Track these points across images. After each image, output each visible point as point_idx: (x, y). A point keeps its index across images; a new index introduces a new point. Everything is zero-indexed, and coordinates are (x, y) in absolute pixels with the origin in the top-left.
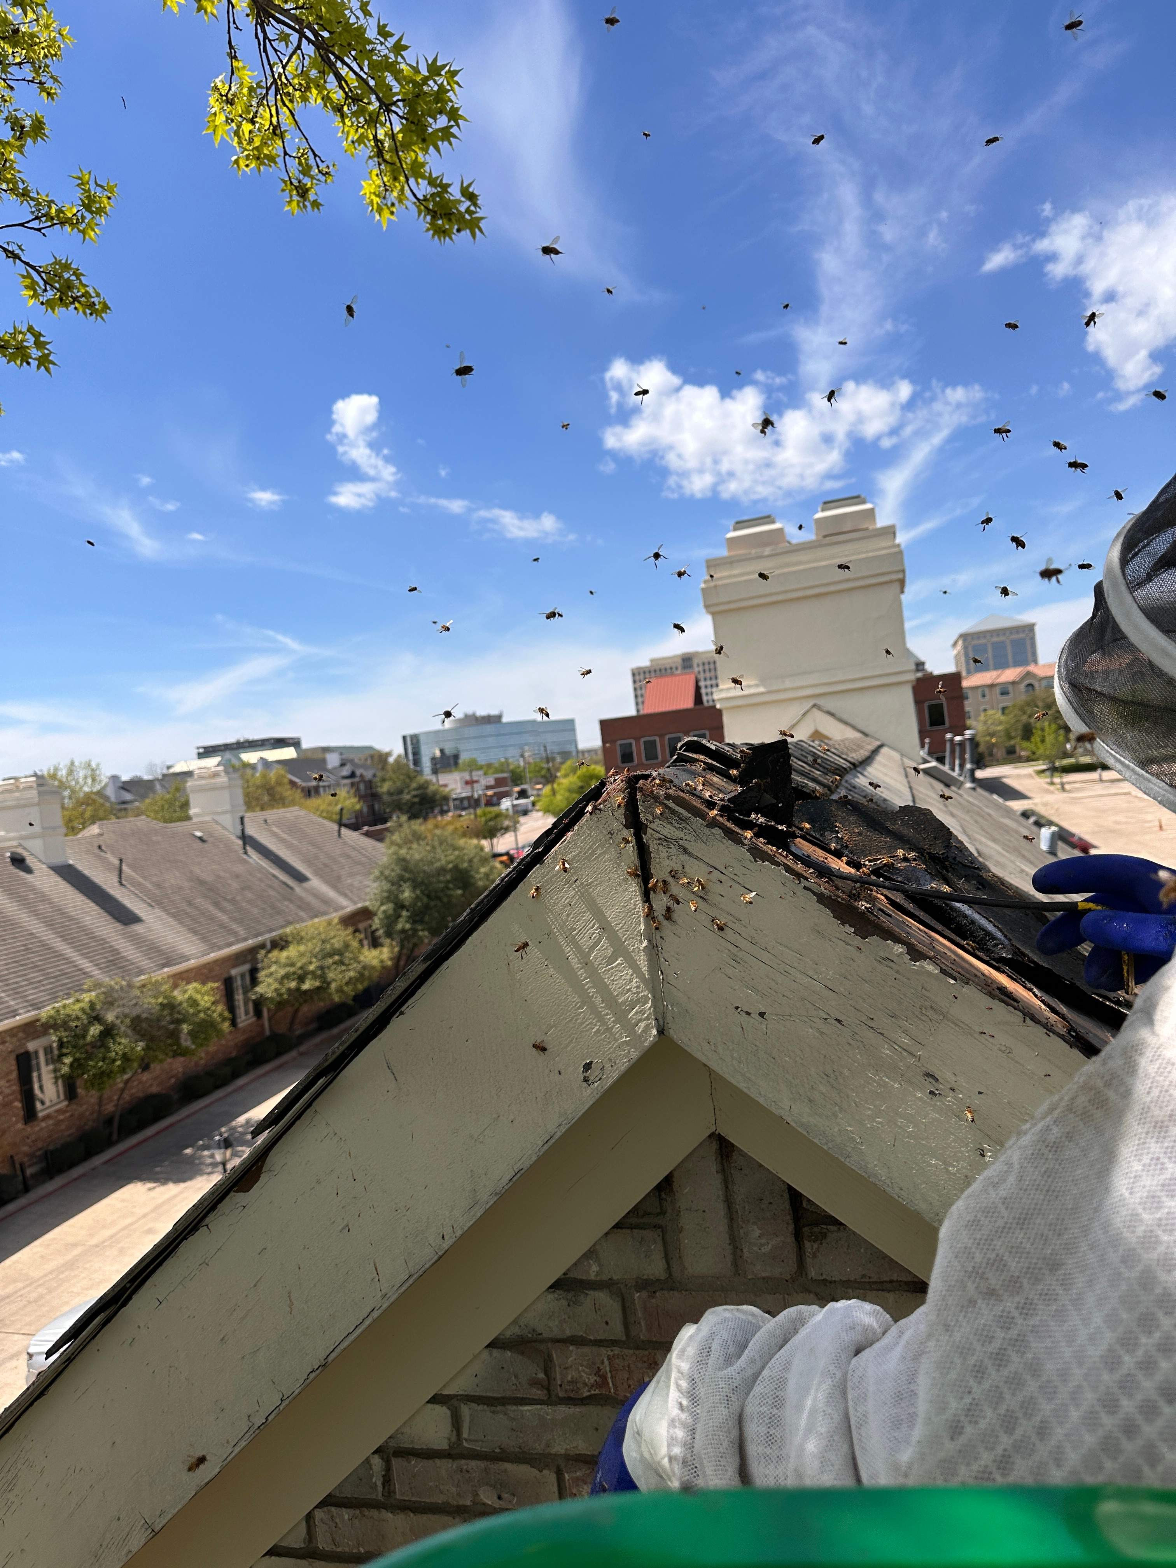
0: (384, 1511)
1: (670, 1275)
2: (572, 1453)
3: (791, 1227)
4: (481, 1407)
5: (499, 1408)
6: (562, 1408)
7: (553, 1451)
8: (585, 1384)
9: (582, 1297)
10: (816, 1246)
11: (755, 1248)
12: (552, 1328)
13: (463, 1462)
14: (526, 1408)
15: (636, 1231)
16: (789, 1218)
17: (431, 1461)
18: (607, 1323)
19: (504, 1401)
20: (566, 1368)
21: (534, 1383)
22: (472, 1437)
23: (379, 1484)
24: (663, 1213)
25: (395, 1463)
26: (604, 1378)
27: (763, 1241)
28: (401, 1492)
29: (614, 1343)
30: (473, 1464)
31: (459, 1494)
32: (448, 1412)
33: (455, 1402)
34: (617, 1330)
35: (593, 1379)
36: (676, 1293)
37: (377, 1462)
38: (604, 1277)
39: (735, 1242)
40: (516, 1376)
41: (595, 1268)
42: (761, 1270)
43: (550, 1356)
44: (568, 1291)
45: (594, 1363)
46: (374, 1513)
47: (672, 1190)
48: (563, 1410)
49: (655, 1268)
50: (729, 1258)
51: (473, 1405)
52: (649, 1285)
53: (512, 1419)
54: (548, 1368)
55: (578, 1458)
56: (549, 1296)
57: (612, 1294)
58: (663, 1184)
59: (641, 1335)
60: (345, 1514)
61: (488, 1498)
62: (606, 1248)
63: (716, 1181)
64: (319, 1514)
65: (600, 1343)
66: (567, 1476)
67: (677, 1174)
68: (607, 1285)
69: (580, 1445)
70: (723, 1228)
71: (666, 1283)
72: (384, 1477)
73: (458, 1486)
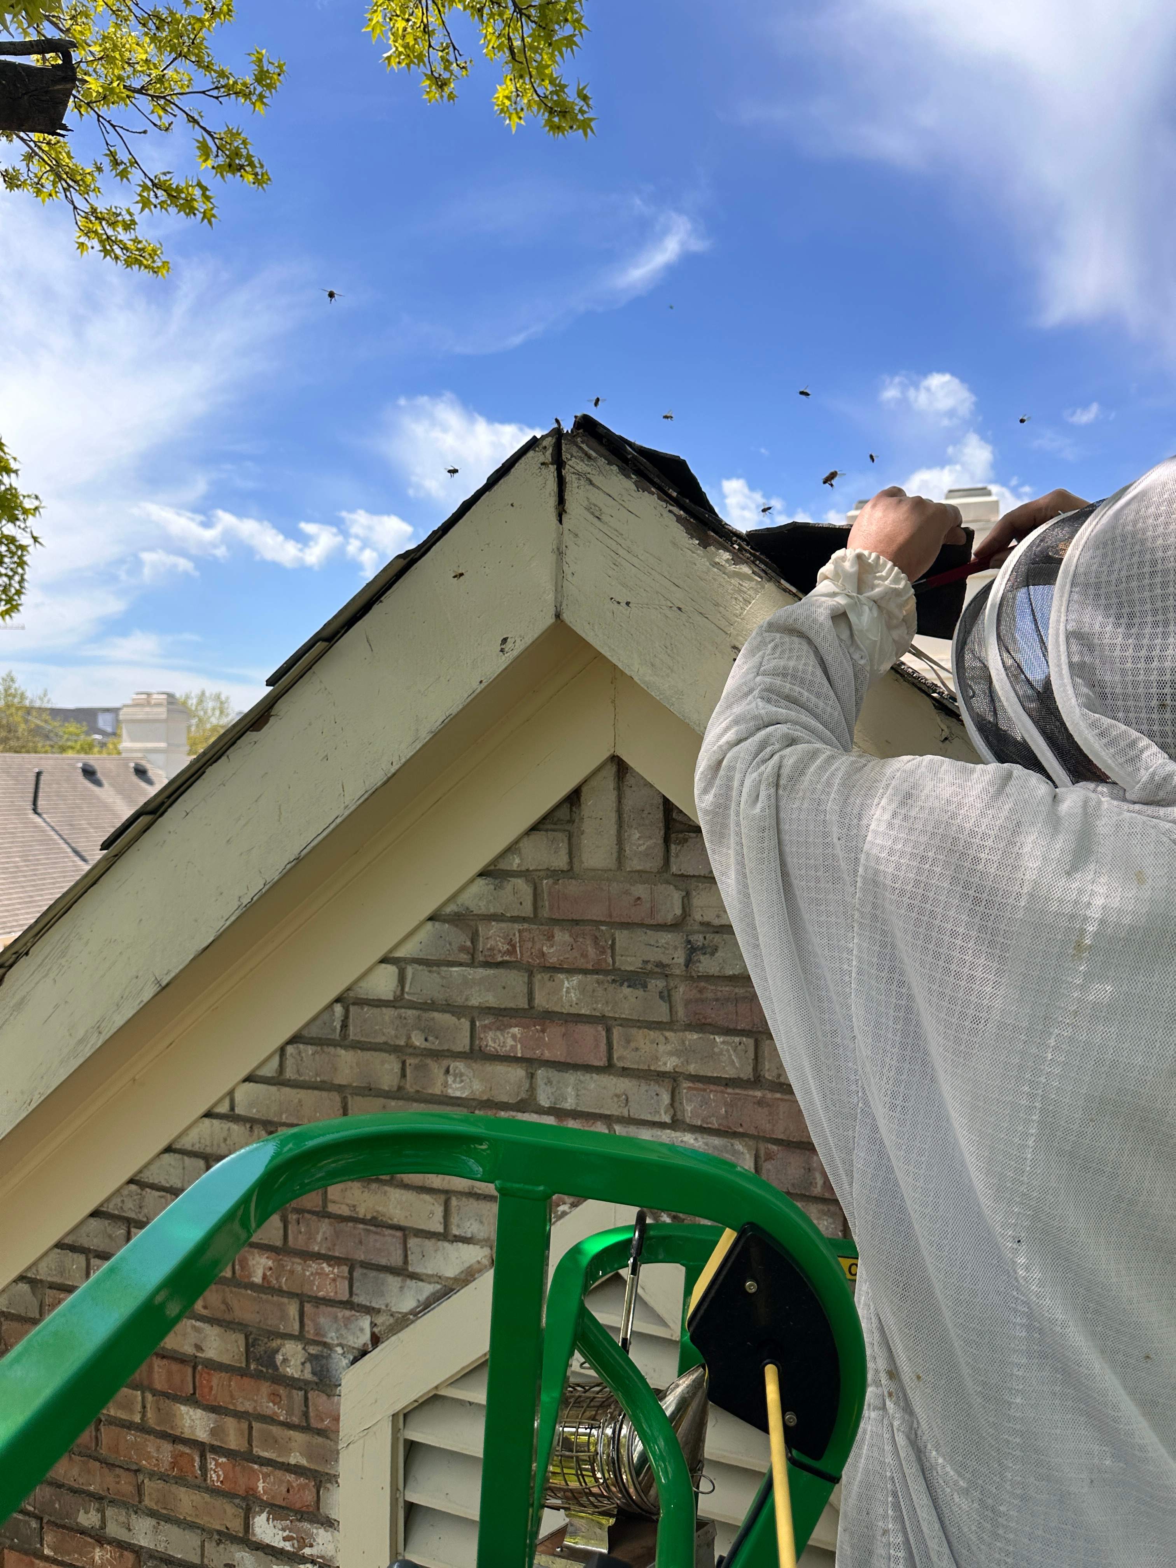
0: (339, 1049)
1: (571, 869)
2: (484, 1006)
3: (662, 832)
4: (421, 967)
5: (435, 968)
6: (481, 970)
7: (470, 1004)
8: (500, 951)
9: (506, 883)
10: (679, 848)
11: (635, 847)
12: (481, 907)
13: (403, 1010)
14: (454, 969)
15: (550, 833)
16: (661, 825)
17: (379, 1009)
18: (521, 903)
19: (439, 963)
20: (487, 938)
21: (462, 949)
22: (412, 991)
23: (338, 1027)
24: (571, 821)
25: (352, 1009)
26: (514, 946)
27: (641, 842)
28: (353, 1033)
29: (524, 920)
30: (410, 1013)
31: (396, 1037)
32: (397, 970)
33: (403, 965)
34: (527, 909)
35: (506, 947)
36: (573, 881)
37: (338, 1009)
38: (523, 868)
39: (620, 842)
40: (450, 944)
41: (517, 861)
42: (635, 864)
43: (477, 931)
44: (496, 878)
45: (508, 935)
46: (331, 1050)
47: (580, 805)
48: (481, 972)
49: (560, 861)
50: (615, 855)
51: (416, 966)
52: (555, 874)
53: (443, 978)
54: (474, 939)
55: (488, 1010)
56: (481, 882)
57: (527, 881)
58: (574, 798)
59: (545, 913)
60: (310, 1049)
61: (418, 1040)
62: (527, 846)
63: (612, 796)
64: (290, 1049)
65: (514, 919)
66: (478, 1024)
67: (584, 789)
68: (525, 874)
69: (491, 999)
70: (613, 831)
71: (569, 873)
72: (343, 1021)
73: (397, 1029)
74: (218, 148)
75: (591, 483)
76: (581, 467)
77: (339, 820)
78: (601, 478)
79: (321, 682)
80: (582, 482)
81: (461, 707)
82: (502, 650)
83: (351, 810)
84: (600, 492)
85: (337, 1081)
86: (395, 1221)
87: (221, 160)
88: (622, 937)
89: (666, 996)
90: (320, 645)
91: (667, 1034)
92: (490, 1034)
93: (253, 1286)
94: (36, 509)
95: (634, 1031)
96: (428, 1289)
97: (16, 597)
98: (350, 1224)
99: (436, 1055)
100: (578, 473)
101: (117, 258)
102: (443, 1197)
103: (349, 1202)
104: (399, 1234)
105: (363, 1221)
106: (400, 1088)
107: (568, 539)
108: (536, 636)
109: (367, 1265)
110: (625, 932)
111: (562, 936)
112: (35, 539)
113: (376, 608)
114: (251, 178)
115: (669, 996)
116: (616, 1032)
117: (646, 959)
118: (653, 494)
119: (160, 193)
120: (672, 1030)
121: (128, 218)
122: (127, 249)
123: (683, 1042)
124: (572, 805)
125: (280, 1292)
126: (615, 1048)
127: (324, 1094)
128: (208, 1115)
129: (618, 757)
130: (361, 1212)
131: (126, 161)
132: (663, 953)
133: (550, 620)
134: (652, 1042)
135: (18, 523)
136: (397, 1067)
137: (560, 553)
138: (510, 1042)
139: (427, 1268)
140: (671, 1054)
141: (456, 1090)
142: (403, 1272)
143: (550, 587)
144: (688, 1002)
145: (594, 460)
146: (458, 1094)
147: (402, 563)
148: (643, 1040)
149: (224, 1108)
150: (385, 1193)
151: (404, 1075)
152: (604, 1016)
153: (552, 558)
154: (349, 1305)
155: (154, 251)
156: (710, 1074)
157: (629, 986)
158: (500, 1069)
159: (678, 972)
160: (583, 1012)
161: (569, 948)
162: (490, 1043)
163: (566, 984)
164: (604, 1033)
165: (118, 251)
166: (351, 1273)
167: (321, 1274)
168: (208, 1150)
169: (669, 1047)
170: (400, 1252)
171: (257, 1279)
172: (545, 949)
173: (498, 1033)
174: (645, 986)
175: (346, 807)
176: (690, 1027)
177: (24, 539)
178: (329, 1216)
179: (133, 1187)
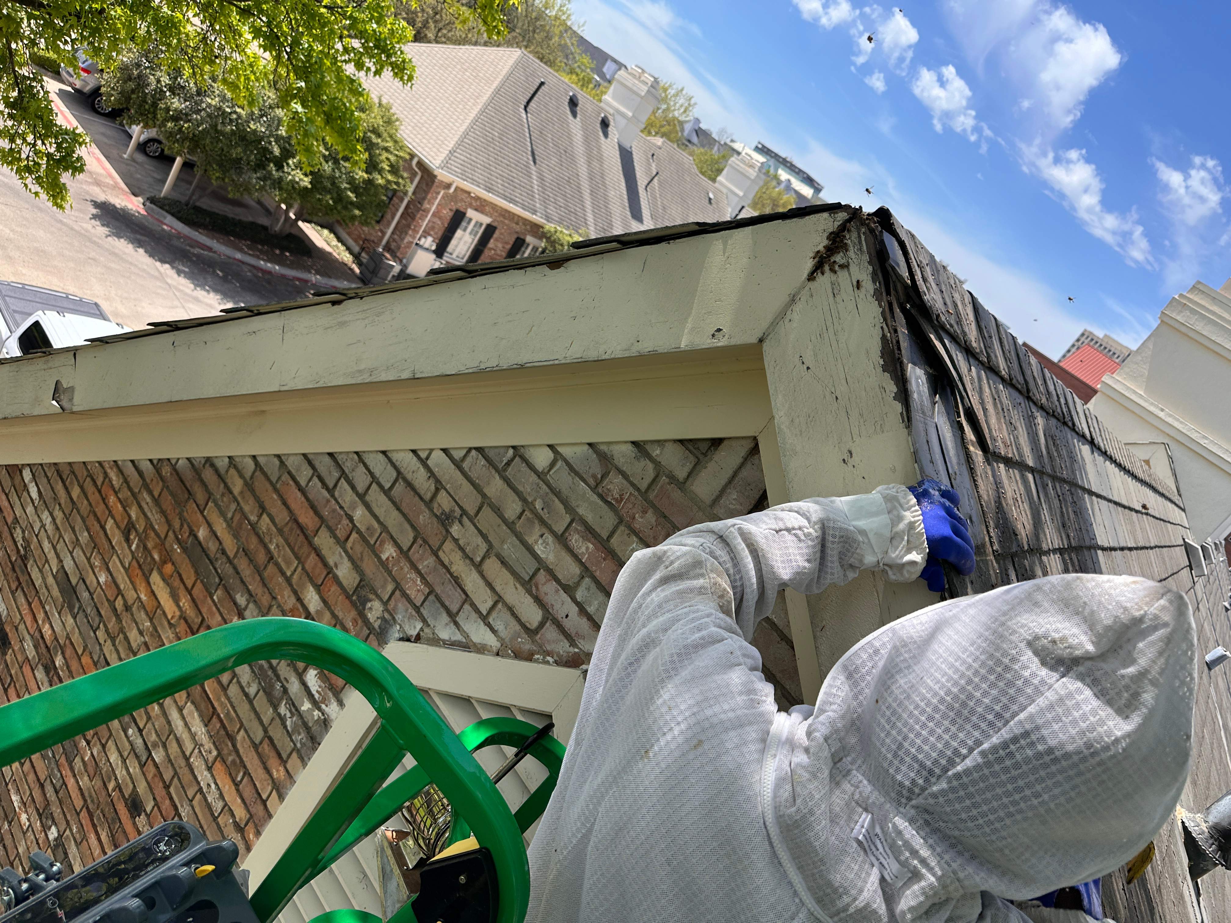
0: (497, 474)
1: (684, 484)
2: (584, 518)
4: (566, 467)
5: (573, 474)
7: (578, 510)
8: (613, 495)
9: (643, 460)
11: (727, 502)
12: (620, 461)
13: (542, 482)
14: (582, 484)
15: (687, 452)
17: (530, 471)
18: (642, 479)
19: (577, 473)
20: (611, 482)
21: (594, 476)
22: (553, 476)
23: (504, 462)
24: (705, 455)
25: (517, 458)
26: (622, 499)
27: (733, 502)
28: (510, 472)
29: (638, 490)
30: (544, 487)
31: (529, 494)
32: (553, 458)
33: (558, 457)
34: (643, 486)
35: (617, 496)
36: (680, 492)
37: (511, 452)
38: (658, 460)
39: (723, 491)
40: (589, 468)
41: (658, 452)
42: (721, 512)
43: (609, 473)
44: (640, 452)
45: (623, 490)
46: (493, 471)
47: (715, 451)
48: (595, 498)
49: (681, 474)
50: (713, 497)
51: (564, 464)
52: (672, 478)
53: (574, 483)
54: (604, 476)
55: (584, 523)
56: (630, 447)
57: (655, 468)
58: (716, 443)
59: (652, 496)
60: (483, 462)
61: (538, 505)
62: (670, 447)
63: (739, 460)
64: (474, 452)
65: (633, 485)
66: (574, 524)
67: (725, 442)
68: (657, 464)
69: (590, 518)
70: (723, 482)
71: (681, 484)
72: (509, 461)
73: (532, 490)
75: (848, 266)
77: (556, 362)
79: (601, 268)
82: (713, 335)
83: (566, 361)
84: (849, 278)
85: (486, 491)
86: (466, 588)
90: (614, 245)
92: (576, 536)
93: (379, 559)
96: (458, 637)
98: (444, 570)
99: (543, 522)
102: (496, 598)
103: (451, 558)
104: (464, 596)
105: (451, 574)
106: (513, 522)
107: (805, 293)
108: (739, 343)
109: (438, 597)
111: (650, 516)
113: (663, 245)
124: (713, 445)
125: (390, 573)
127: (475, 492)
128: (414, 452)
129: (758, 440)
130: (453, 569)
133: (754, 340)
136: (519, 510)
137: (793, 300)
138: (583, 549)
139: (465, 626)
141: (539, 549)
142: (453, 616)
143: (770, 318)
146: (539, 552)
147: (697, 228)
149: (423, 455)
150: (471, 570)
151: (519, 517)
153: (785, 299)
154: (417, 609)
158: (568, 559)
161: (649, 527)
162: (573, 541)
163: (633, 546)
166: (429, 594)
167: (415, 582)
168: (402, 470)
170: (458, 606)
171: (384, 557)
172: (637, 515)
173: (581, 539)
175: (565, 358)
178: (437, 557)
179: (356, 457)
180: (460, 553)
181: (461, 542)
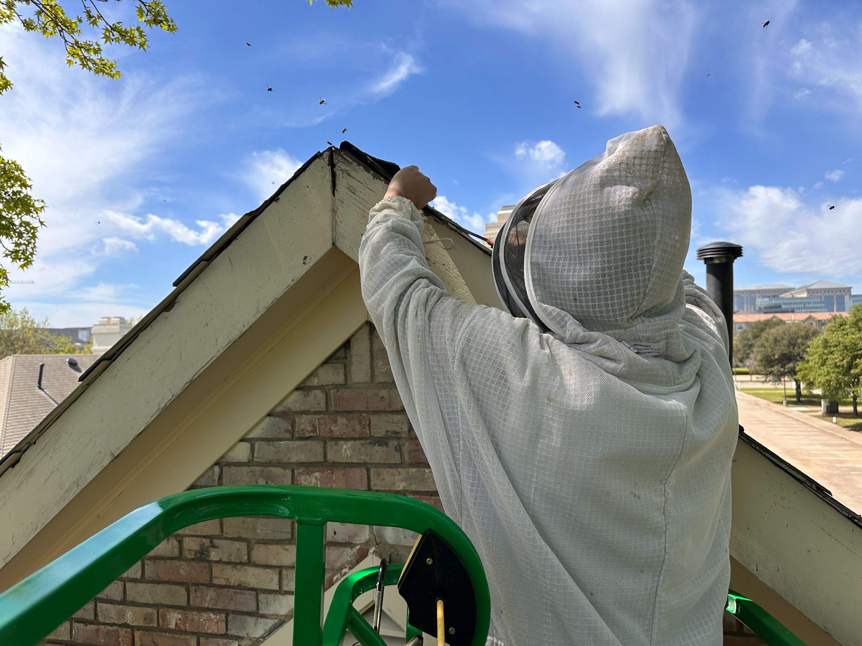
1: (346, 383)
2: (299, 462)
4: (263, 443)
5: (271, 443)
6: (297, 442)
7: (291, 461)
8: (307, 431)
9: (310, 393)
11: (379, 370)
12: (297, 407)
13: (253, 467)
14: (282, 442)
15: (334, 364)
17: (239, 467)
18: (319, 404)
19: (273, 440)
20: (300, 424)
21: (286, 431)
22: (258, 456)
23: (217, 479)
24: (345, 358)
25: (225, 469)
26: (315, 428)
27: (383, 367)
28: (226, 481)
29: (321, 413)
30: (257, 469)
31: (250, 482)
32: (249, 445)
33: (253, 442)
34: (323, 407)
35: (311, 428)
36: (347, 390)
37: (217, 469)
38: (320, 385)
39: (371, 367)
40: (280, 429)
41: (316, 381)
42: (380, 379)
43: (295, 420)
44: (305, 391)
45: (312, 422)
47: (350, 349)
49: (340, 379)
50: (369, 375)
51: (260, 442)
52: (337, 387)
53: (276, 448)
54: (293, 425)
55: (301, 464)
56: (297, 393)
57: (322, 391)
58: (347, 345)
59: (332, 408)
61: (262, 483)
62: (321, 372)
63: (367, 343)
65: (316, 413)
66: (296, 472)
67: (352, 340)
68: (321, 387)
69: (303, 458)
70: (368, 362)
71: (345, 385)
72: (219, 475)
73: (250, 478)
74: (148, 11)
75: (349, 175)
76: (344, 167)
77: (214, 358)
78: (355, 173)
79: (204, 284)
80: (345, 175)
81: (282, 294)
82: (304, 263)
83: (221, 352)
84: (354, 180)
86: (251, 586)
87: (149, 17)
88: (374, 419)
89: (399, 449)
90: (203, 263)
91: (400, 470)
92: (303, 477)
93: (170, 631)
94: (42, 207)
95: (382, 470)
96: (271, 623)
97: (30, 256)
98: (226, 590)
100: (342, 170)
101: (90, 69)
102: (278, 570)
103: (225, 577)
104: (254, 593)
105: (233, 587)
107: (338, 204)
108: (322, 255)
109: (236, 612)
110: (376, 416)
111: (341, 420)
112: (42, 223)
113: (234, 243)
114: (166, 27)
115: (400, 449)
116: (372, 471)
117: (387, 430)
118: (382, 180)
119: (115, 33)
120: (402, 467)
121: (96, 47)
122: (96, 64)
123: (408, 474)
124: (346, 349)
125: (186, 632)
126: (372, 479)
129: (370, 322)
130: (232, 582)
131: (96, 16)
132: (396, 426)
133: (329, 246)
134: (392, 475)
135: (31, 214)
137: (334, 211)
138: (314, 481)
139: (270, 611)
140: (402, 480)
142: (256, 614)
143: (329, 229)
144: (410, 452)
145: (350, 163)
147: (248, 218)
148: (386, 473)
150: (245, 570)
152: (365, 463)
153: (330, 214)
154: (225, 636)
155: (112, 65)
156: (422, 490)
157: (379, 445)
159: (404, 436)
160: (354, 461)
161: (346, 427)
162: (303, 482)
163: (344, 447)
164: (365, 472)
165: (91, 65)
166: (226, 617)
167: (209, 620)
169: (401, 477)
170: (254, 603)
171: (172, 626)
172: (332, 428)
173: (307, 477)
174: (387, 445)
175: (218, 351)
176: (411, 465)
177: (35, 223)
178: (214, 586)
180: (229, 567)
181: (225, 559)
